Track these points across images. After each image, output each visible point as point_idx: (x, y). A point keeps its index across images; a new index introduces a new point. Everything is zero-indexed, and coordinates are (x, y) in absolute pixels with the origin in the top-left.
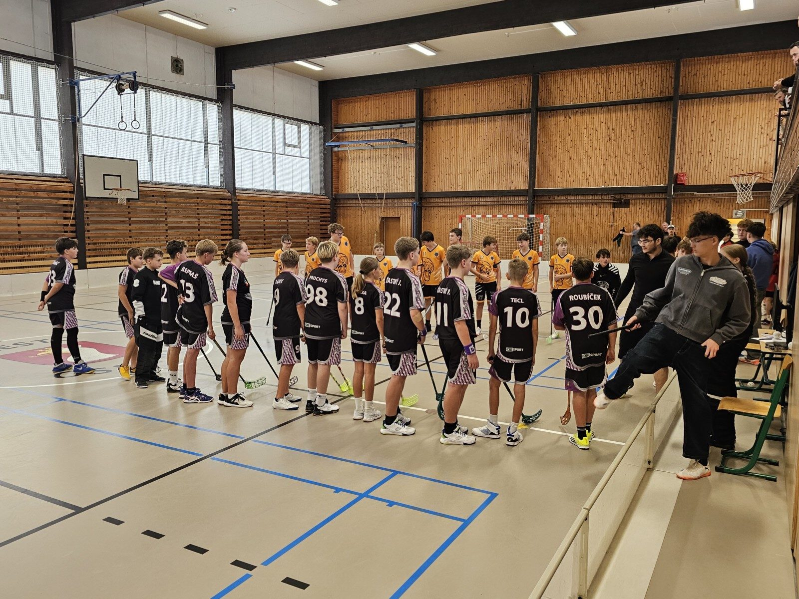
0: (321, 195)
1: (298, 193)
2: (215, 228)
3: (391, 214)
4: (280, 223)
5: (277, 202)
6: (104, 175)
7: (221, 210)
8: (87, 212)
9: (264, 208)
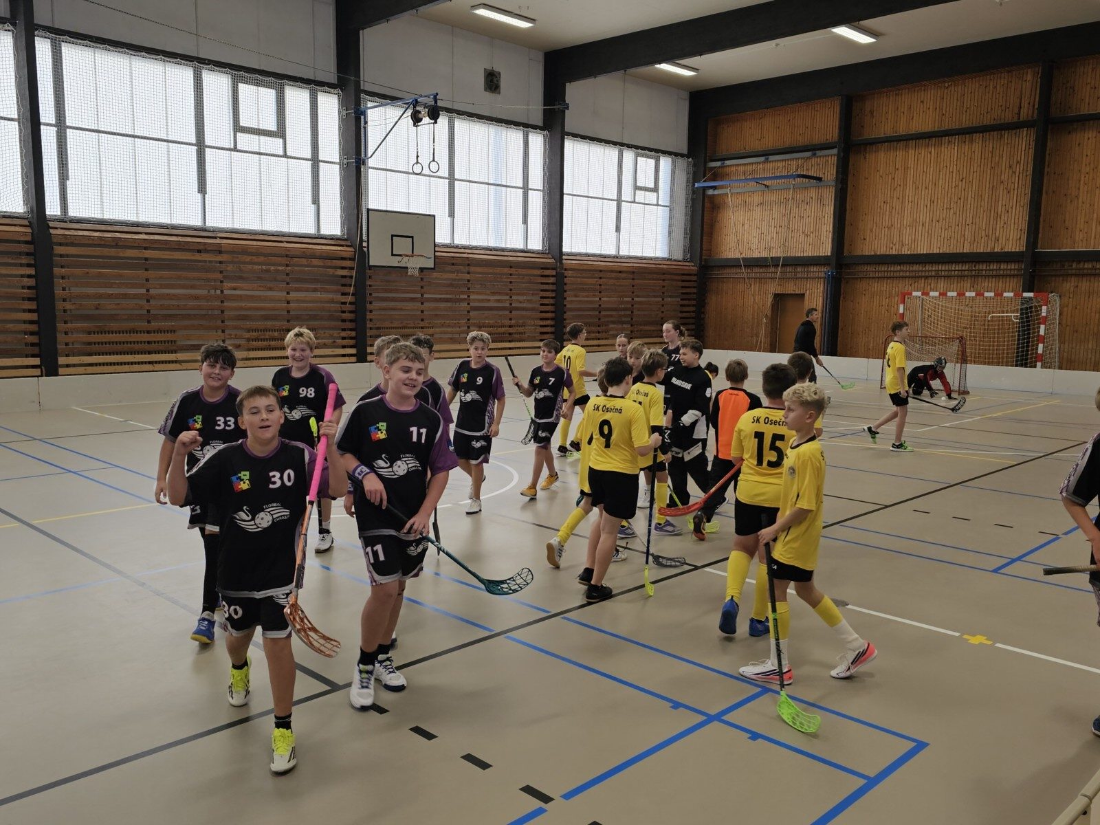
0: (684, 260)
1: (651, 259)
2: (533, 309)
3: (790, 288)
4: (622, 303)
5: (620, 272)
6: (393, 236)
7: (542, 283)
8: (370, 286)
9: (600, 281)
